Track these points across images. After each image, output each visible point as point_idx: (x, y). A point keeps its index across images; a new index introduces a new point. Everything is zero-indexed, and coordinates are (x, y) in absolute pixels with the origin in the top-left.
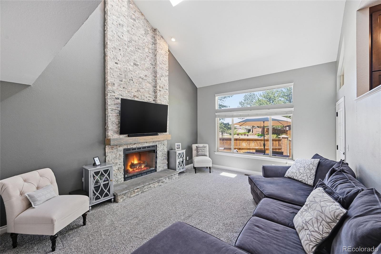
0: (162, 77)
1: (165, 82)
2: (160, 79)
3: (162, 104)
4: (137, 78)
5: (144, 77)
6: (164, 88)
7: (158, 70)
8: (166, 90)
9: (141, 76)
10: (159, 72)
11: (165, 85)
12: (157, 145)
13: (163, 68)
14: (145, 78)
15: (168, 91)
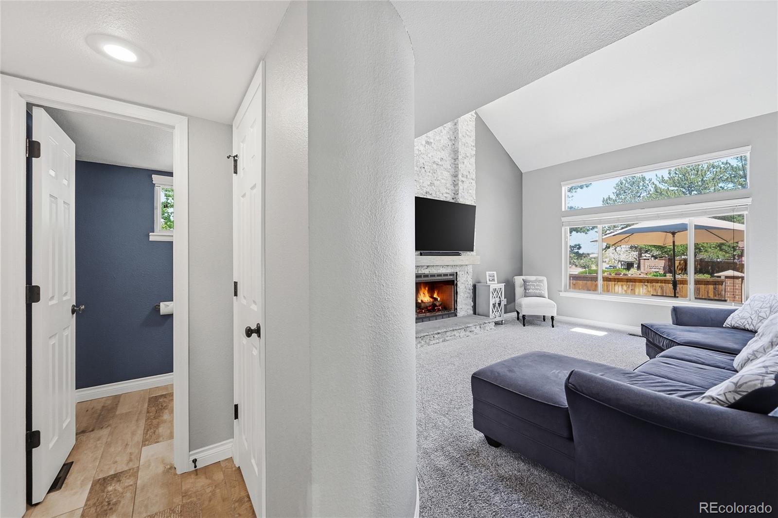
0: (465, 158)
1: (470, 166)
2: (464, 163)
3: (466, 204)
4: (430, 164)
5: (439, 161)
6: (468, 177)
7: (460, 147)
8: (473, 180)
9: (436, 160)
10: (462, 150)
11: (471, 172)
12: (457, 273)
13: (467, 143)
14: (440, 163)
15: (474, 181)
